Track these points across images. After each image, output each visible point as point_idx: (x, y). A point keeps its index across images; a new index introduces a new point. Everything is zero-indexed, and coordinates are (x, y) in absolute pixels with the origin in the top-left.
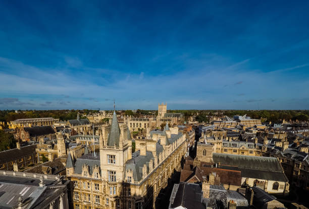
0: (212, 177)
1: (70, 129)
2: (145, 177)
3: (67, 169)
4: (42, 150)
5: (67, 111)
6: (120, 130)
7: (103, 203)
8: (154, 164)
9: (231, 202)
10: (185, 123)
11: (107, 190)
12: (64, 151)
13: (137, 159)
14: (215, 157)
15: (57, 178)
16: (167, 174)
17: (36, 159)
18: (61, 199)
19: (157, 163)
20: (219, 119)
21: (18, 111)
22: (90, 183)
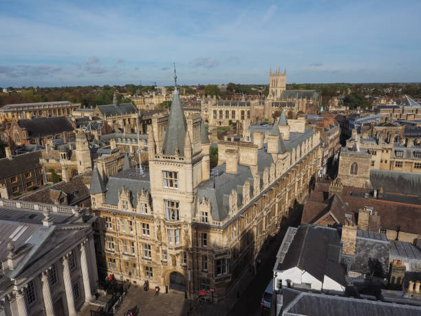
0: (363, 217)
1: (99, 122)
2: (233, 213)
3: (92, 196)
4: (51, 161)
5: (96, 87)
6: (186, 124)
7: (157, 257)
8: (252, 189)
9: (395, 263)
10: (322, 110)
11: (163, 235)
12: (89, 164)
13: (219, 180)
14: (375, 177)
15: (73, 211)
16: (280, 209)
17: (40, 179)
18: (82, 249)
19: (258, 188)
20: (392, 103)
21: (8, 89)
22: (133, 221)
